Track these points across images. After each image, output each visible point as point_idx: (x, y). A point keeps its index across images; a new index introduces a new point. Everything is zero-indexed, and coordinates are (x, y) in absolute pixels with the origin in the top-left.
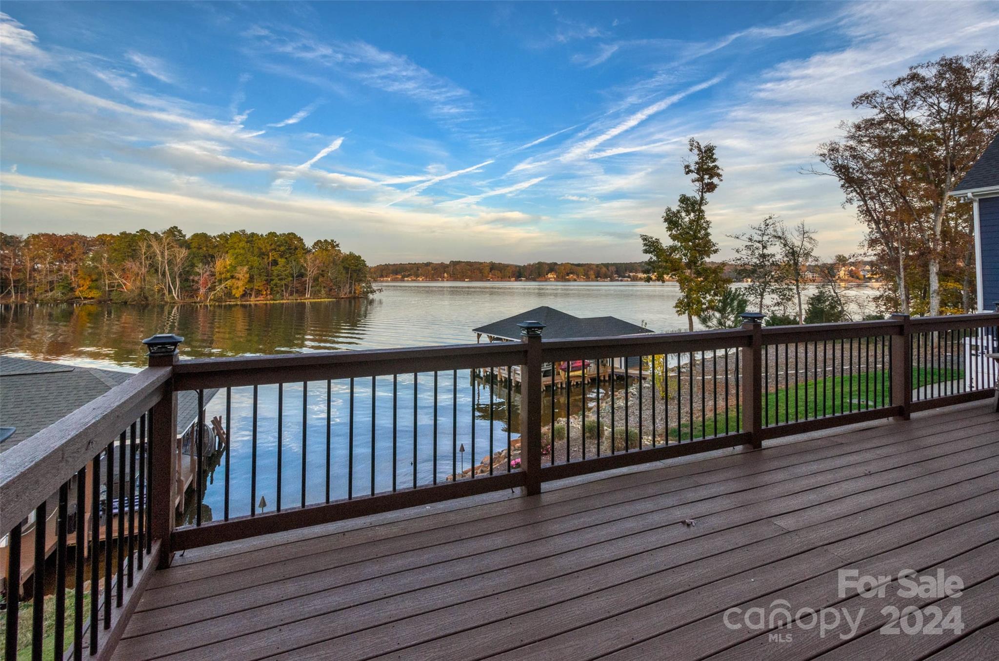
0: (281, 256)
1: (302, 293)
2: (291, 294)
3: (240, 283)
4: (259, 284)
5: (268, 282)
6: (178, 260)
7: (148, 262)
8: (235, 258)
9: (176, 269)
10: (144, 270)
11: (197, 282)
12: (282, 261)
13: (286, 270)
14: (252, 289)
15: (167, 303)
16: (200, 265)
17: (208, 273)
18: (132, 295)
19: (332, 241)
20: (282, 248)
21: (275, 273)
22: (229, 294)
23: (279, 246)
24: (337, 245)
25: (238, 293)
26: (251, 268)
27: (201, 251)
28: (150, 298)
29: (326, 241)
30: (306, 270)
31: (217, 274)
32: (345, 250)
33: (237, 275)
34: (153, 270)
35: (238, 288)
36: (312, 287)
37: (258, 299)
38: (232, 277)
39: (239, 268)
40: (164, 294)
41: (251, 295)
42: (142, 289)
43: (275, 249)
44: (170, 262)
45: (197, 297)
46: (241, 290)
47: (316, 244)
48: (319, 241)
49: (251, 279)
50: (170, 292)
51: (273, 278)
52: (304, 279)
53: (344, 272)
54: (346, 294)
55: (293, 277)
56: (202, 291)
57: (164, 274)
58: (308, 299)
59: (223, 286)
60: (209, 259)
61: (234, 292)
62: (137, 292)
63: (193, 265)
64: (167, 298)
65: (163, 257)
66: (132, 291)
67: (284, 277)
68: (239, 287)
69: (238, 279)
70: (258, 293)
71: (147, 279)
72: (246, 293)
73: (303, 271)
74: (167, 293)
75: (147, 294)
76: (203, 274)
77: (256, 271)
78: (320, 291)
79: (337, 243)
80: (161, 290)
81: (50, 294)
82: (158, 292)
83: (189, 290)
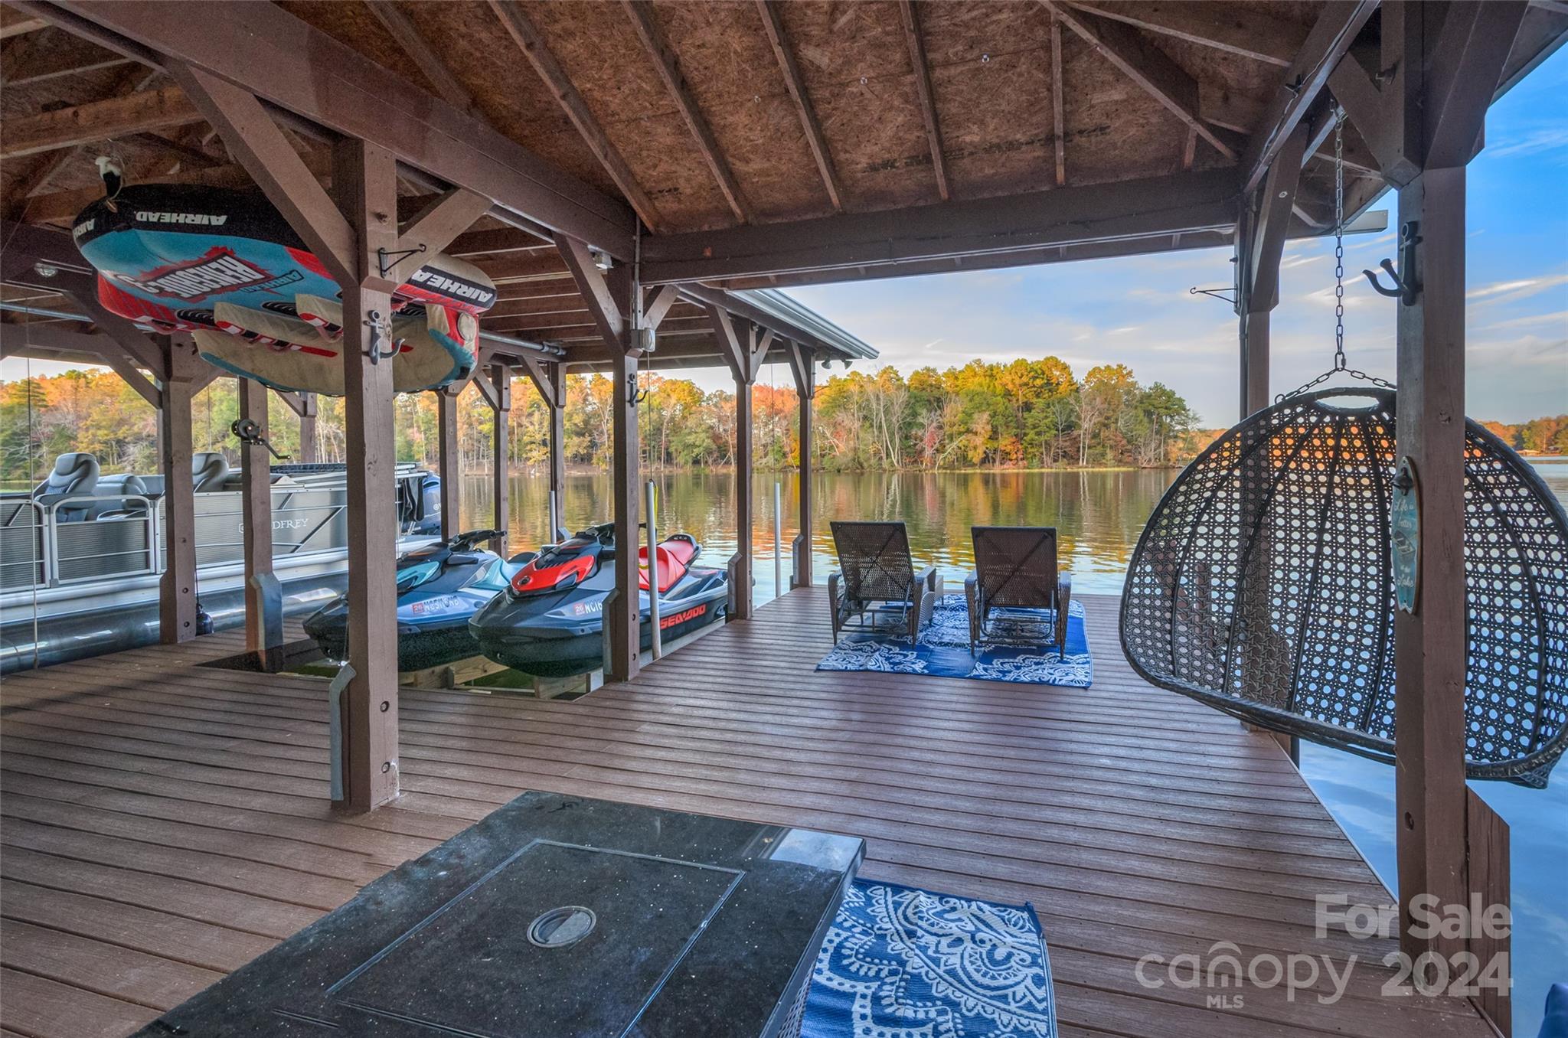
0: (1038, 396)
1: (1074, 459)
2: (1055, 460)
3: (979, 440)
4: (1006, 442)
5: (1019, 438)
6: (897, 408)
7: (861, 414)
8: (971, 401)
9: (894, 420)
10: (857, 425)
11: (922, 440)
12: (1039, 403)
13: (1046, 417)
14: (995, 451)
15: (885, 470)
16: (924, 412)
17: (935, 424)
18: (845, 460)
19: (1120, 366)
20: (1038, 382)
21: (1030, 421)
22: (964, 459)
23: (1035, 378)
24: (1130, 374)
25: (976, 456)
26: (994, 415)
27: (924, 392)
28: (865, 465)
29: (1108, 367)
30: (1079, 417)
31: (946, 428)
32: (1144, 383)
33: (974, 427)
34: (867, 424)
35: (975, 448)
36: (1089, 448)
37: (1005, 466)
38: (968, 431)
39: (976, 416)
40: (881, 458)
41: (994, 461)
42: (855, 450)
43: (1026, 384)
44: (886, 412)
45: (922, 462)
46: (980, 450)
48: (1097, 370)
49: (994, 436)
50: (888, 455)
51: (1027, 431)
52: (1075, 433)
53: (1146, 420)
54: (1150, 460)
55: (1057, 430)
56: (928, 452)
57: (880, 427)
58: (1083, 469)
59: (954, 444)
60: (937, 402)
61: (971, 454)
62: (850, 455)
63: (915, 415)
64: (885, 464)
65: (878, 404)
66: (844, 454)
67: (1043, 428)
68: (979, 444)
69: (976, 433)
70: (1005, 457)
71: (861, 435)
72: (987, 456)
73: (1073, 419)
74: (884, 455)
75: (862, 460)
76: (929, 425)
77: (1000, 420)
78: (1103, 455)
79: (1129, 369)
80: (877, 453)
81: (764, 460)
82: (875, 455)
83: (913, 454)
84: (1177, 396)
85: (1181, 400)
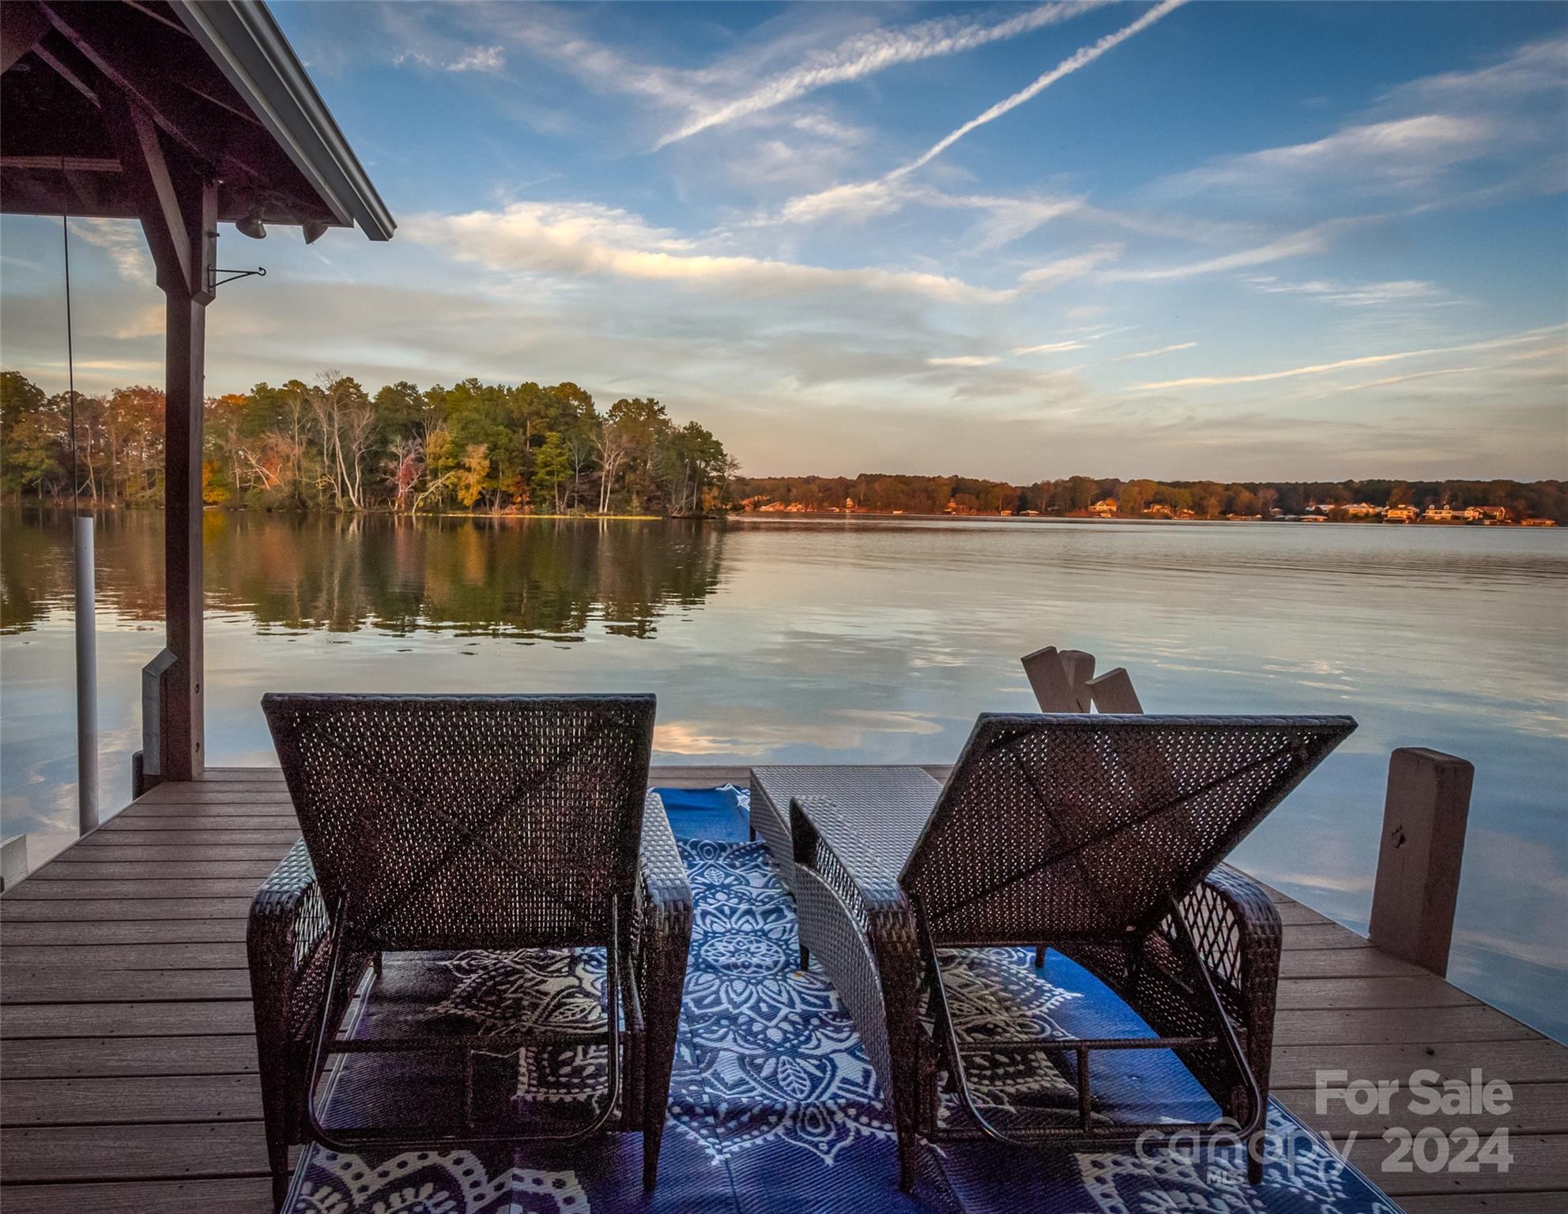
0: (551, 428)
1: (592, 504)
2: (570, 505)
3: (472, 478)
4: (510, 481)
5: (527, 477)
6: (358, 431)
7: (304, 438)
8: (463, 429)
9: (354, 447)
10: (298, 451)
11: (393, 474)
12: (553, 437)
13: (561, 454)
14: (494, 492)
15: (339, 511)
16: (398, 439)
17: (412, 456)
18: (279, 496)
19: (651, 401)
20: (552, 412)
21: (540, 458)
22: (451, 499)
23: (548, 406)
24: (661, 410)
25: (468, 498)
26: (493, 448)
27: (398, 415)
28: (310, 503)
29: (637, 401)
30: (601, 457)
31: (429, 461)
32: (679, 421)
33: (466, 461)
34: (314, 451)
35: (468, 487)
36: (611, 492)
37: (507, 511)
38: (459, 466)
39: (470, 448)
40: (333, 496)
41: (492, 504)
42: (295, 484)
43: (537, 414)
44: (343, 435)
45: (393, 503)
46: (474, 490)
47: (616, 408)
48: (624, 402)
49: (493, 473)
50: (345, 492)
51: (536, 469)
52: (596, 475)
53: (677, 463)
54: (681, 509)
55: (574, 470)
56: (402, 490)
57: (333, 456)
58: (604, 518)
59: (439, 482)
60: (415, 429)
61: (461, 494)
62: (287, 490)
63: (385, 442)
64: (340, 503)
65: (331, 425)
66: (277, 488)
67: (554, 467)
68: (472, 484)
69: (469, 470)
70: (507, 500)
71: (305, 464)
72: (483, 497)
73: (594, 458)
74: (338, 492)
75: (304, 496)
76: (405, 456)
77: (501, 454)
78: (628, 501)
79: (661, 405)
80: (328, 488)
81: (148, 493)
82: (324, 491)
83: (379, 490)
84: (714, 438)
85: (718, 444)
